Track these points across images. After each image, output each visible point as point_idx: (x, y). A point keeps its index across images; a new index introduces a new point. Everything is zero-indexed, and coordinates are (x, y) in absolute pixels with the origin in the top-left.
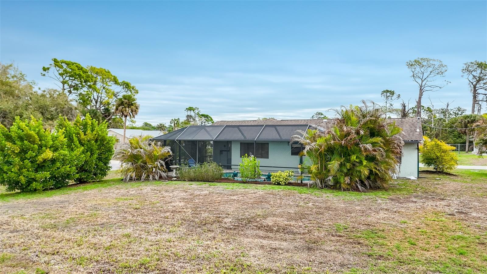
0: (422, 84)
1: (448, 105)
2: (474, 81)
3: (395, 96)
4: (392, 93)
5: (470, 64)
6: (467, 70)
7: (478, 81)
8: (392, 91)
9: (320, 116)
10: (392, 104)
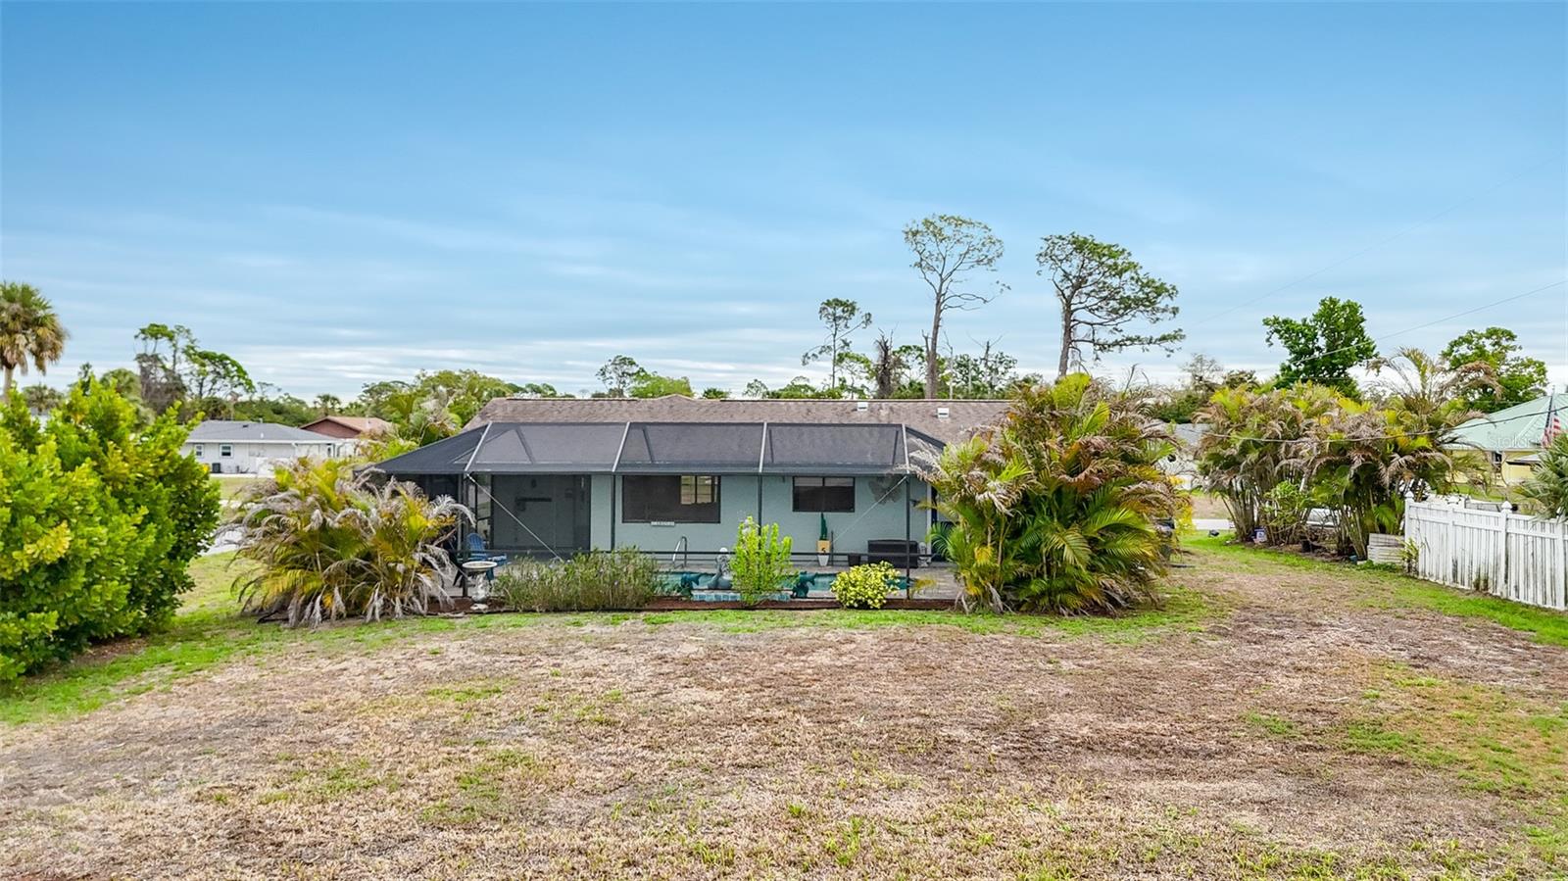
0: (940, 289)
1: (988, 347)
2: (1066, 286)
3: (858, 318)
4: (850, 308)
5: (1056, 241)
6: (1048, 256)
7: (1077, 287)
8: (850, 301)
9: (625, 367)
10: (848, 341)
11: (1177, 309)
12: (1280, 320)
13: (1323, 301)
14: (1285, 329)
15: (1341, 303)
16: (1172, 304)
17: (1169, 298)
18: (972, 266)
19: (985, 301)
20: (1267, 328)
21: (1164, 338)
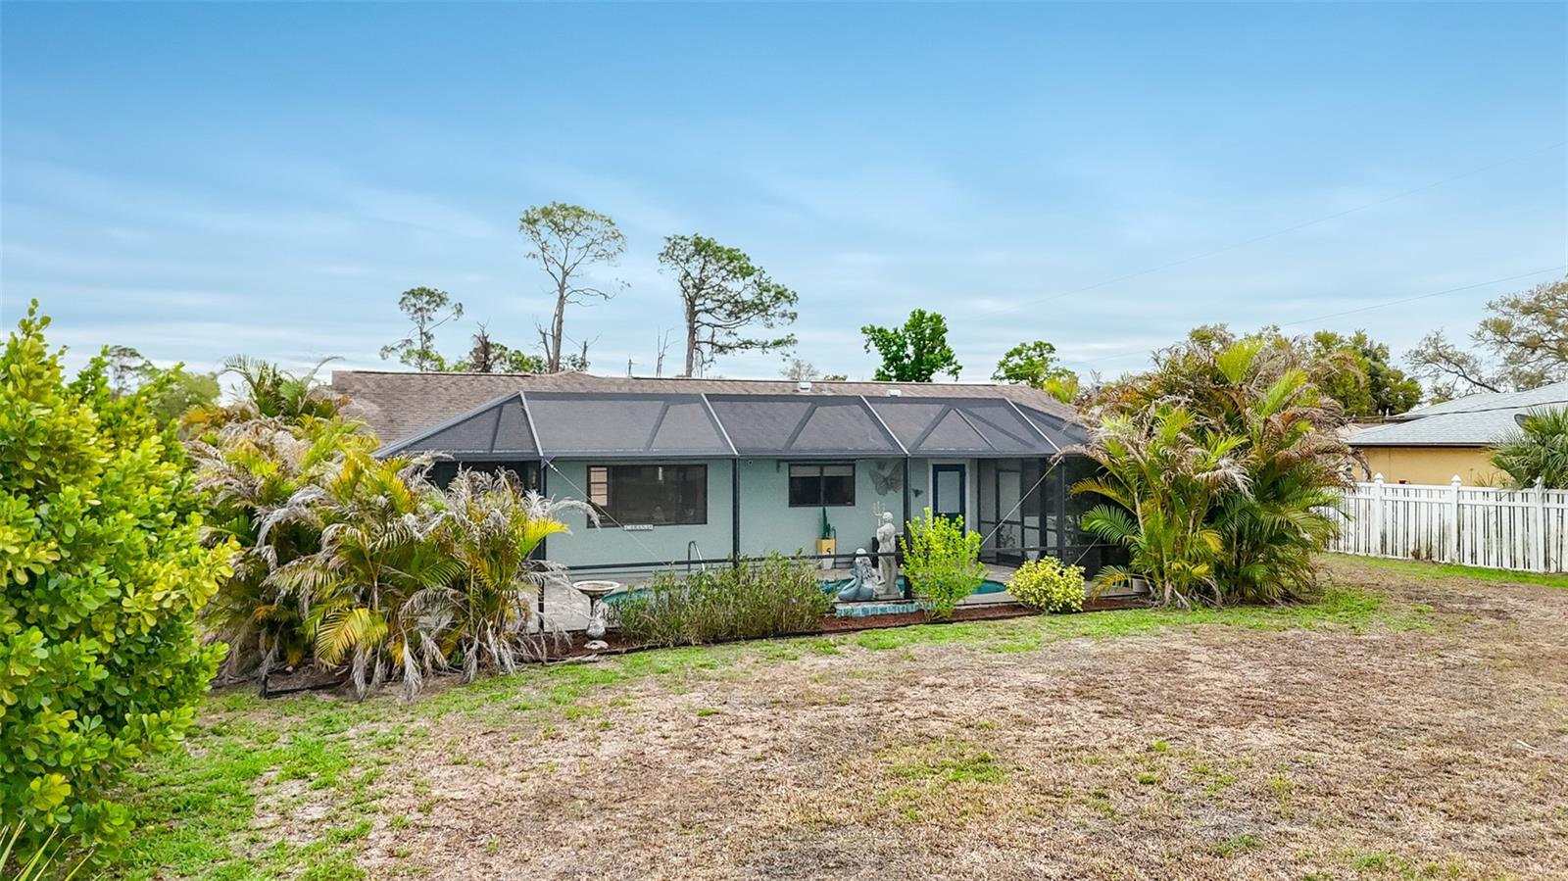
0: (563, 283)
3: (446, 310)
4: (437, 299)
5: (677, 241)
7: (699, 289)
8: (439, 291)
11: (796, 314)
12: (876, 328)
13: (914, 312)
14: (881, 338)
15: (928, 315)
16: (790, 310)
17: (788, 304)
18: (593, 261)
19: (606, 297)
20: (865, 337)
21: (778, 343)
